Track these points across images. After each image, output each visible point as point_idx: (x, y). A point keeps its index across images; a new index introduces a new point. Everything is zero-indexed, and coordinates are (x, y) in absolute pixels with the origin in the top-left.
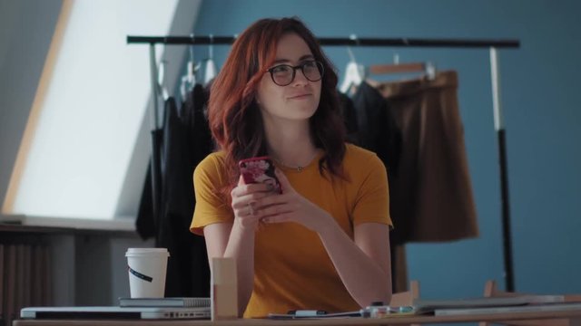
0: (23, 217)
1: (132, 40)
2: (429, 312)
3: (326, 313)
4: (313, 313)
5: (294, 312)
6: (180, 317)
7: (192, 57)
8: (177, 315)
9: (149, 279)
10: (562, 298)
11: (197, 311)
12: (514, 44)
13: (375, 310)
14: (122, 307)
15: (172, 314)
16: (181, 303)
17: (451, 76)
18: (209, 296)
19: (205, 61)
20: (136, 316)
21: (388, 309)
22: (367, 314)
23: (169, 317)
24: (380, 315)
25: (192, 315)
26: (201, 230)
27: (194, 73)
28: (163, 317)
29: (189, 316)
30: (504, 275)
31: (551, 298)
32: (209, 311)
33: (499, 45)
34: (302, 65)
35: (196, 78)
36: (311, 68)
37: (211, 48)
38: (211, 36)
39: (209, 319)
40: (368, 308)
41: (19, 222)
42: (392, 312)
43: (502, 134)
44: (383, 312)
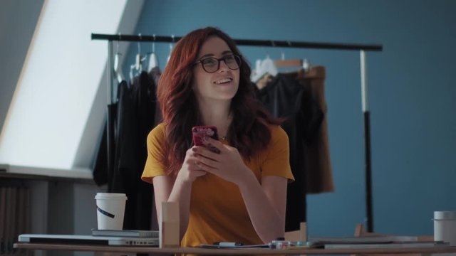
0: (8, 166)
1: (95, 37)
2: (320, 246)
3: (242, 245)
4: (232, 244)
5: (218, 243)
6: (137, 244)
7: (139, 50)
8: (135, 243)
9: (112, 216)
10: (416, 239)
11: (149, 240)
12: (378, 48)
13: (279, 244)
14: (94, 236)
15: (131, 242)
16: (137, 234)
17: (321, 70)
18: (158, 230)
19: (149, 54)
20: (105, 243)
21: (289, 243)
22: (274, 246)
23: (129, 244)
24: (284, 247)
25: (145, 243)
26: (151, 179)
27: (141, 62)
28: (124, 244)
29: (143, 244)
30: (365, 220)
31: (407, 239)
32: (158, 241)
33: (366, 48)
34: (225, 58)
35: (143, 67)
36: (231, 60)
37: (154, 45)
38: (154, 36)
39: (158, 246)
40: (274, 242)
41: (4, 170)
42: (292, 245)
43: (367, 115)
44: (285, 245)
